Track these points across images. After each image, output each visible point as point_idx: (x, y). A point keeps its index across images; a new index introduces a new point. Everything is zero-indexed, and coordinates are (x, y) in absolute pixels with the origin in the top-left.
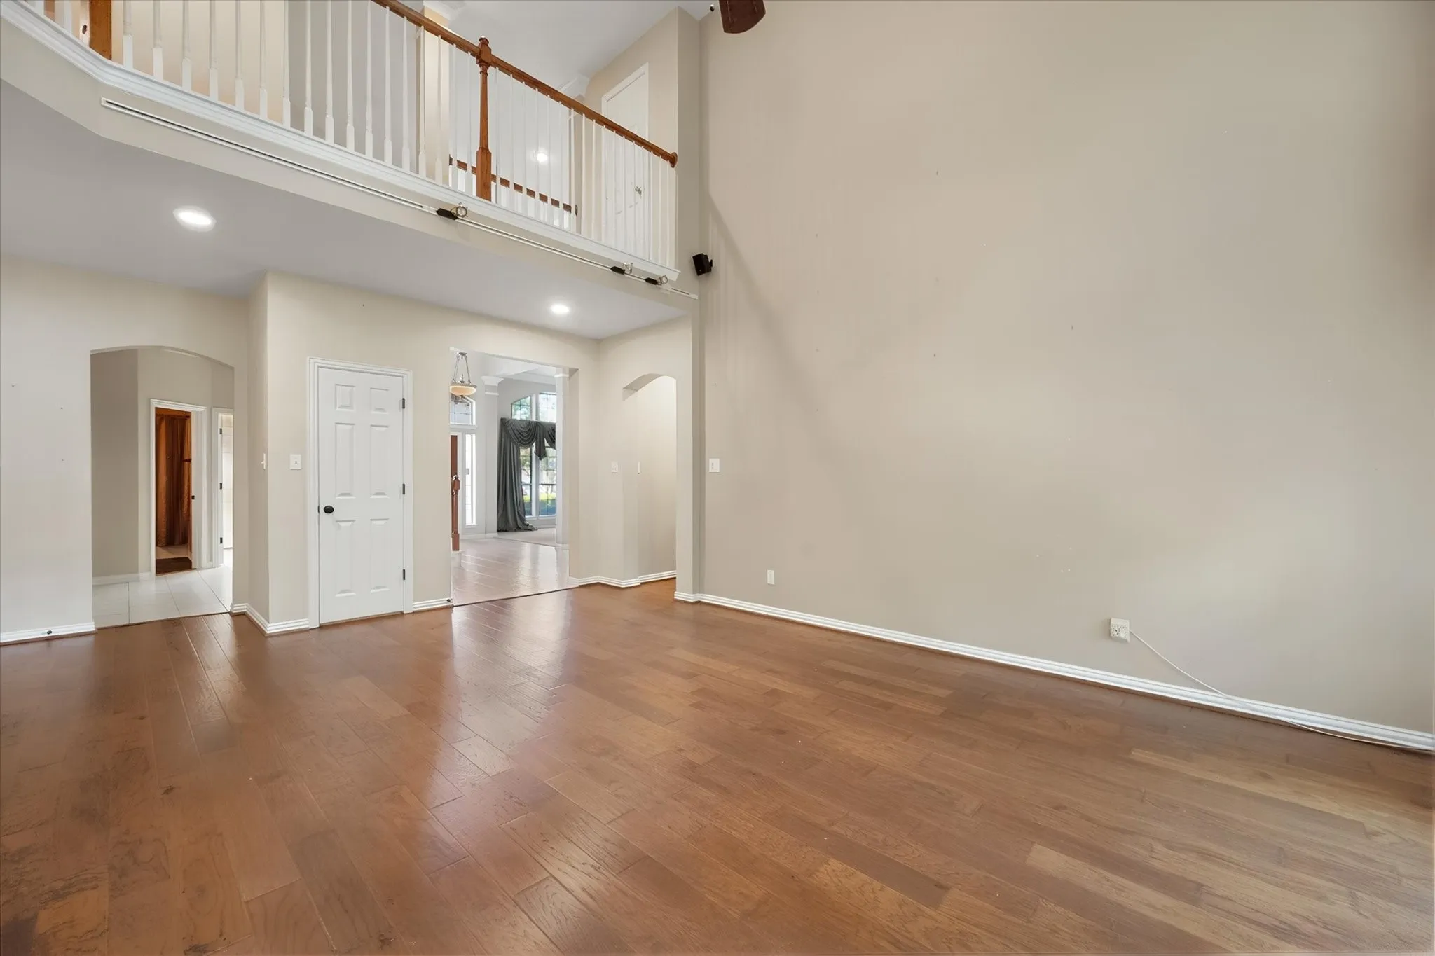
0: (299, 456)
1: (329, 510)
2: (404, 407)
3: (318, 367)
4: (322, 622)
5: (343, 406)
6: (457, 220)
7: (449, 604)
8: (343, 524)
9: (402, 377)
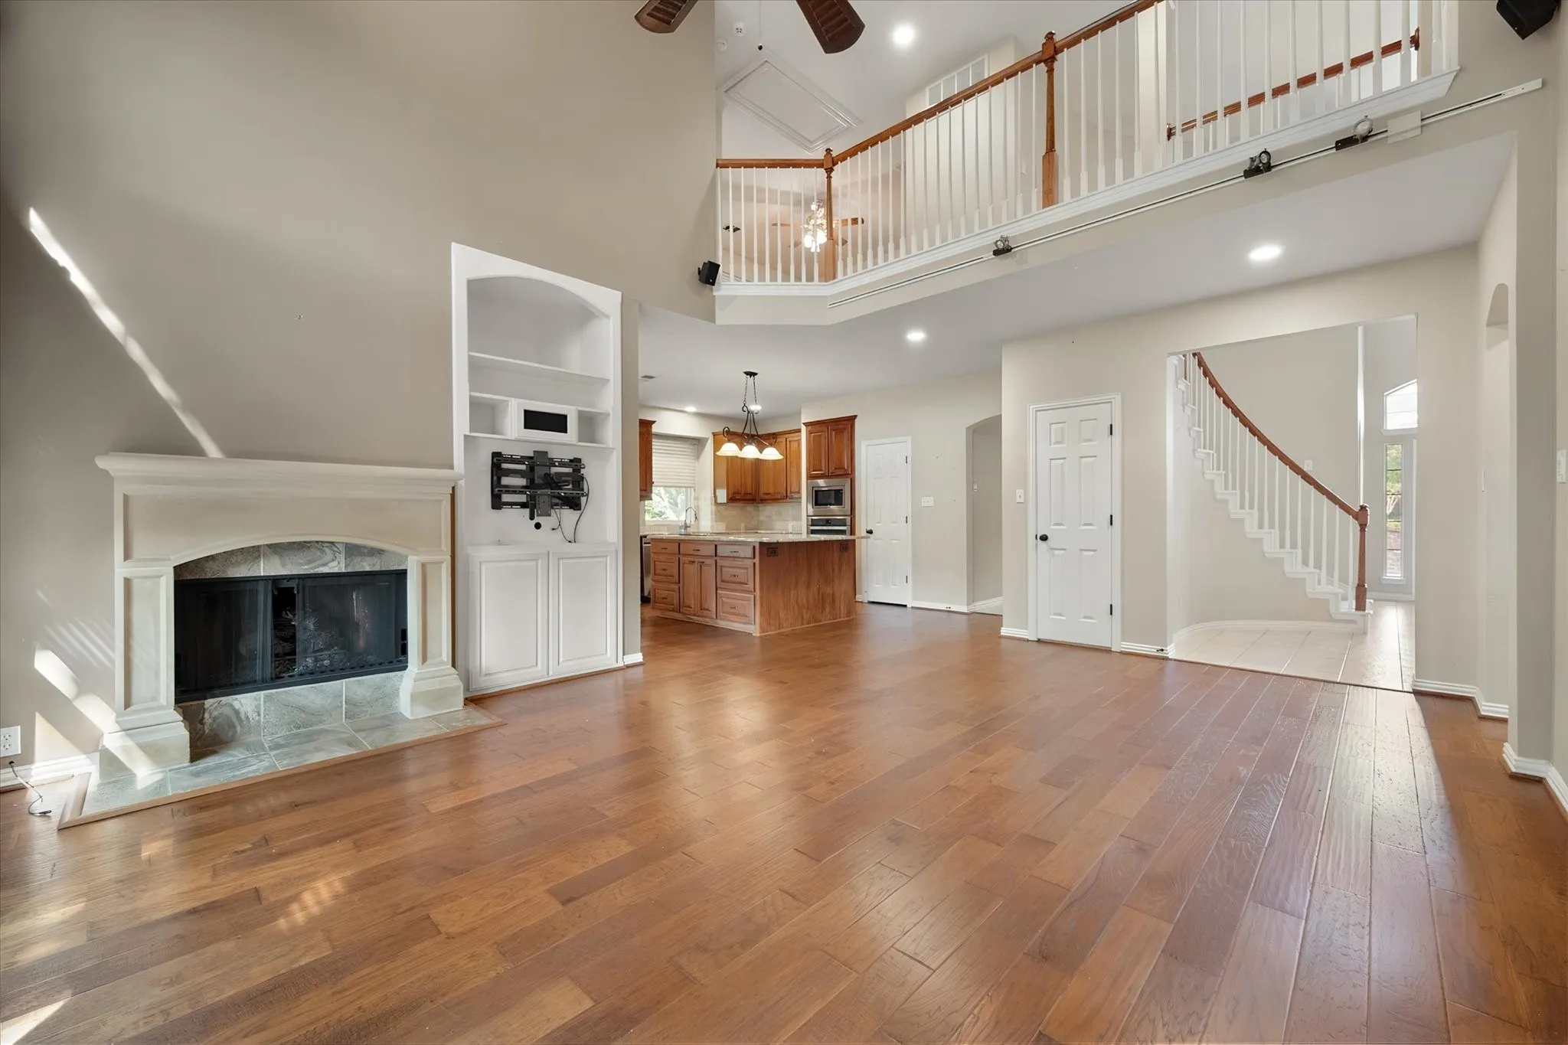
0: (1022, 491)
1: (1044, 538)
2: (1111, 434)
3: (1036, 411)
4: (1040, 637)
5: (1057, 443)
6: (1013, 250)
7: (1160, 654)
8: (1056, 552)
9: (1111, 402)
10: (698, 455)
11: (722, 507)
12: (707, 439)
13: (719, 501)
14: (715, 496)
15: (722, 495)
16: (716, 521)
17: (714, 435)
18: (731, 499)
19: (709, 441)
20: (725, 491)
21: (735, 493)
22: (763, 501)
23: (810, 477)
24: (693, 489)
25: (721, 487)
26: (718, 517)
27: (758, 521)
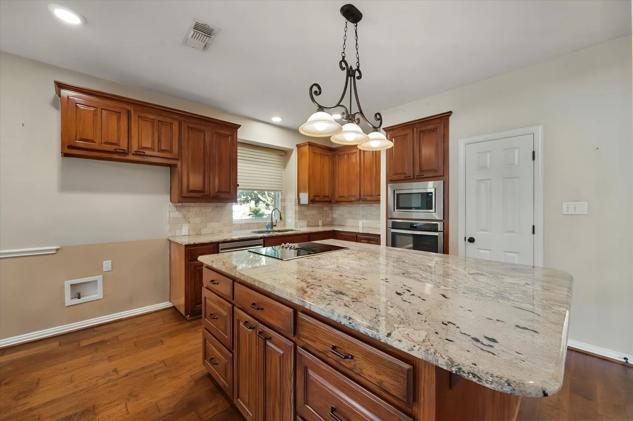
10: (284, 165)
11: (304, 208)
12: (291, 151)
13: (302, 202)
14: (299, 199)
15: (305, 198)
16: (299, 219)
17: (298, 146)
18: (312, 201)
19: (294, 151)
20: (307, 194)
21: (315, 196)
22: (338, 202)
23: (390, 180)
24: (280, 193)
25: (304, 191)
26: (301, 215)
27: (332, 218)
